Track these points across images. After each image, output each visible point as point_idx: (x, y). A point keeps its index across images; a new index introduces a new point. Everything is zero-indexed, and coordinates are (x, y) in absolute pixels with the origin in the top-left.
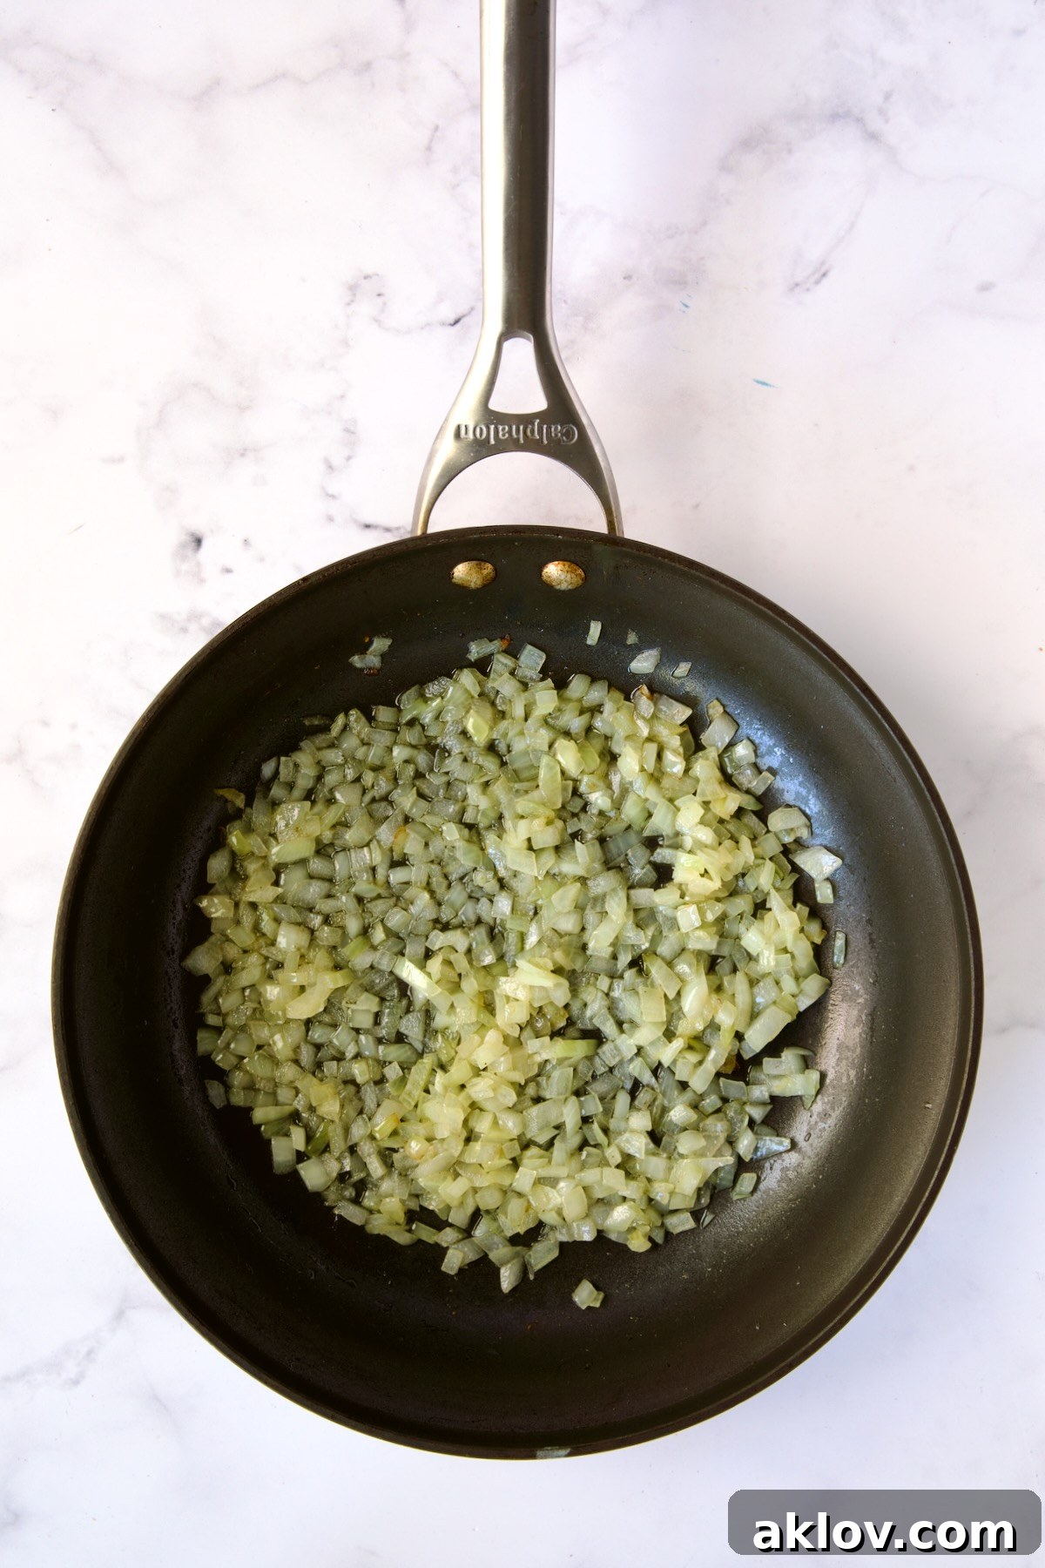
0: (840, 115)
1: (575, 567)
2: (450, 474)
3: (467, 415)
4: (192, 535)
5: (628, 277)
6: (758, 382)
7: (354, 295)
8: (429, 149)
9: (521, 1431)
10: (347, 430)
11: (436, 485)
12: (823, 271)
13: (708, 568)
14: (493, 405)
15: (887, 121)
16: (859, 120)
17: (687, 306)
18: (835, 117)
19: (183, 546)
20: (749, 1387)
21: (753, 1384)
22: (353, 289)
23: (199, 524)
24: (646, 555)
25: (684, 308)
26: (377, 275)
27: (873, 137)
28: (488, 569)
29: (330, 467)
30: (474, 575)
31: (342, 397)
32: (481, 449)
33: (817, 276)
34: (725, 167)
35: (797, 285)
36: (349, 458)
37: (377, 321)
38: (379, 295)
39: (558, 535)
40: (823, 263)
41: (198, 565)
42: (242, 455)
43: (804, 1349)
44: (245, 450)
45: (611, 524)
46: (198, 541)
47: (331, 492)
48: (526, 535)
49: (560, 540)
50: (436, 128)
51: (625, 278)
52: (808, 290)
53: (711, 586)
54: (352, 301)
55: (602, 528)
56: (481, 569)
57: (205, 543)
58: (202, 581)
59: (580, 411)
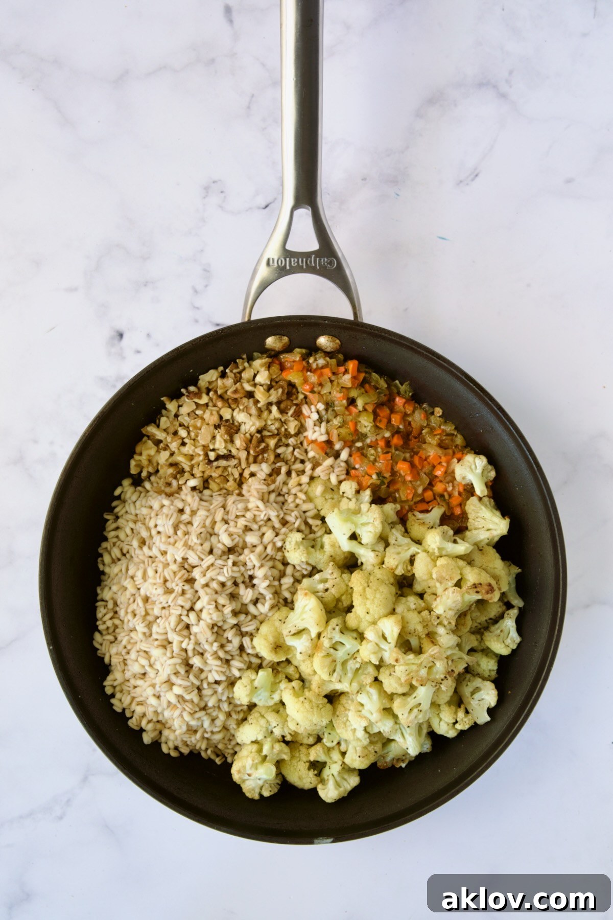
0: (484, 83)
1: (335, 339)
2: (264, 286)
3: (273, 251)
4: (118, 332)
5: (364, 179)
6: (440, 238)
7: (207, 192)
8: (249, 108)
9: (305, 829)
10: (205, 270)
11: (256, 292)
12: (476, 173)
13: (411, 339)
14: (288, 247)
15: (511, 87)
16: (495, 87)
17: (398, 195)
18: (481, 85)
19: (112, 338)
20: (434, 803)
21: (437, 802)
22: (207, 189)
23: (121, 325)
24: (375, 332)
25: (396, 196)
26: (220, 180)
27: (503, 96)
28: (285, 339)
29: (196, 291)
30: (278, 343)
31: (202, 251)
32: (282, 272)
33: (472, 176)
34: (419, 115)
35: (461, 182)
36: (206, 286)
37: (221, 207)
38: (222, 192)
39: (325, 321)
40: (476, 169)
41: (121, 349)
42: (145, 285)
43: (465, 782)
44: (147, 282)
45: (355, 314)
46: (121, 335)
47: (196, 305)
48: (308, 321)
49: (327, 324)
50: (253, 96)
51: (362, 180)
52: (467, 184)
53: (412, 349)
54: (207, 196)
55: (350, 317)
56: (282, 340)
57: (125, 336)
58: (123, 358)
59: (338, 250)
